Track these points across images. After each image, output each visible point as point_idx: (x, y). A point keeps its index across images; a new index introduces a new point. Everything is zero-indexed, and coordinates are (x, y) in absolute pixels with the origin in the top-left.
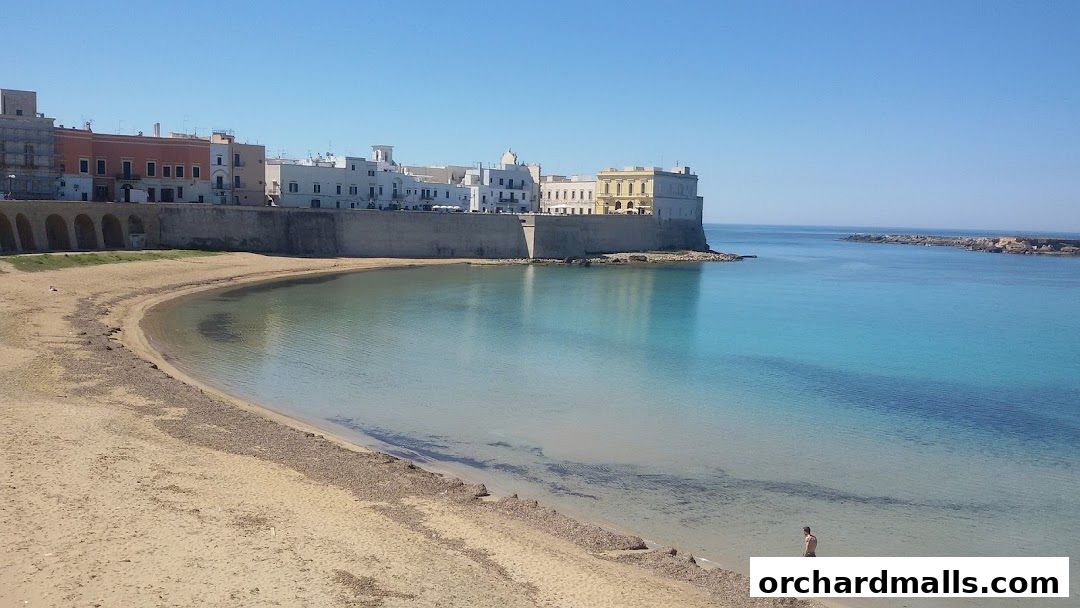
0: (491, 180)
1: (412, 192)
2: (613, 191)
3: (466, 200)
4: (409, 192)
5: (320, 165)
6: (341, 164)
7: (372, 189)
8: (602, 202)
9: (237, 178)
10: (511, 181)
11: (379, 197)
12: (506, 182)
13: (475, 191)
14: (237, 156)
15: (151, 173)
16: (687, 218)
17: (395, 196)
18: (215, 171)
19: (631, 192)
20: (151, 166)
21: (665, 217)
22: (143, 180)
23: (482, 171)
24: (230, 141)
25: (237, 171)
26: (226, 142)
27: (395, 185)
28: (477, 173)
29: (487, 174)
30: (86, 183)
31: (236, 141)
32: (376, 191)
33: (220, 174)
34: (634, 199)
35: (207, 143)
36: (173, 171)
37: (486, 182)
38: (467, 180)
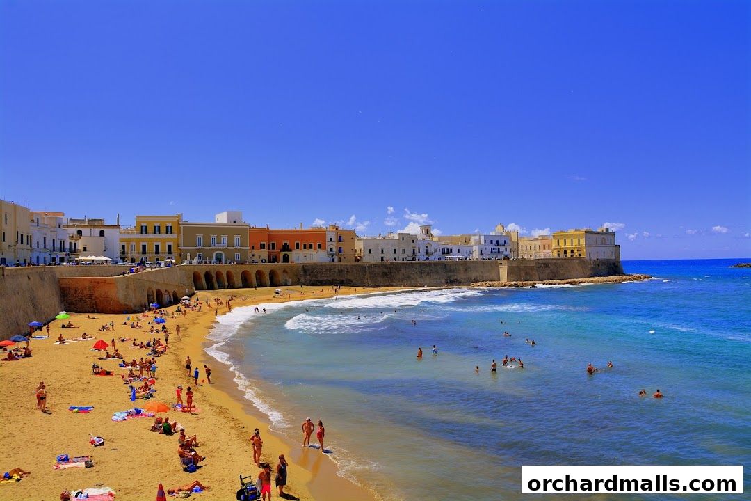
0: (485, 241)
1: (438, 250)
2: (562, 243)
3: (471, 254)
4: (435, 251)
5: (386, 238)
6: (397, 237)
7: (414, 250)
8: (555, 251)
9: (340, 248)
10: (498, 241)
11: (418, 254)
12: (495, 242)
13: (476, 248)
14: (340, 237)
15: (298, 248)
16: (609, 258)
17: (427, 253)
18: (329, 245)
19: (572, 244)
20: (298, 244)
21: (594, 258)
22: (293, 252)
23: (480, 236)
24: (337, 229)
25: (341, 245)
26: (335, 230)
27: (427, 247)
28: (477, 237)
29: (482, 238)
30: (264, 253)
31: (341, 229)
32: (417, 251)
33: (332, 246)
34: (574, 248)
35: (324, 231)
36: (308, 246)
37: (483, 243)
38: (472, 242)
